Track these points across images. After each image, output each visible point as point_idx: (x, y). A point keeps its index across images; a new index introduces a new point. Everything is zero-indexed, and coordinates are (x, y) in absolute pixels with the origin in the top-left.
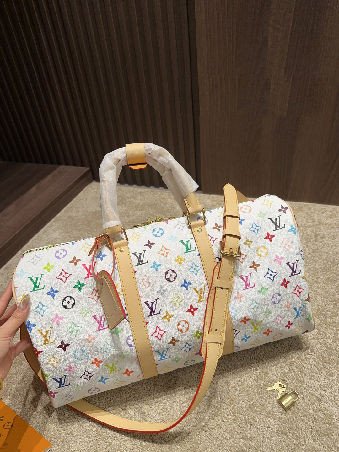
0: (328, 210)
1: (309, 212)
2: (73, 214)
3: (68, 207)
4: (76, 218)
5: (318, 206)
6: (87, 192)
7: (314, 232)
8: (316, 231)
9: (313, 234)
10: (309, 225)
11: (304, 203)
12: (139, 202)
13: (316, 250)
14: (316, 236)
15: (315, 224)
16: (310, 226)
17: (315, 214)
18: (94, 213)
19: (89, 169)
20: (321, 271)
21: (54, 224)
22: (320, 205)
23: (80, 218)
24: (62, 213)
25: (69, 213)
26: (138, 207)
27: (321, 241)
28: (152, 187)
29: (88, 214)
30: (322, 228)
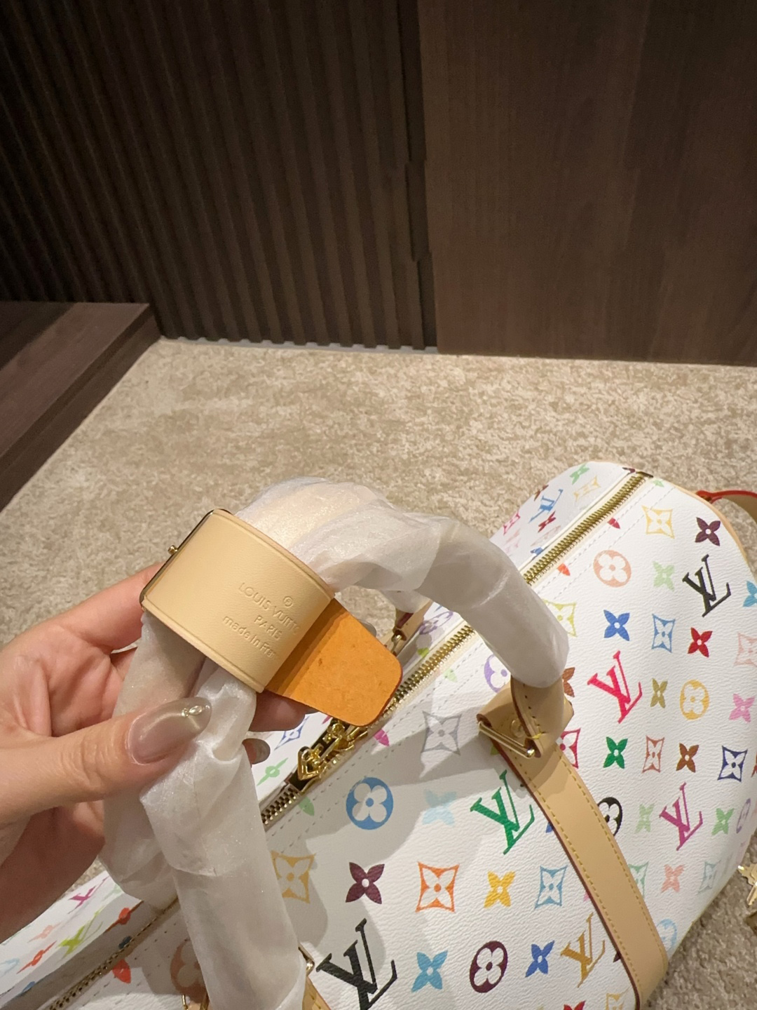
0: (749, 380)
1: (705, 387)
2: (118, 423)
3: (103, 407)
4: (125, 433)
5: (724, 371)
6: (148, 367)
7: (723, 434)
8: (728, 432)
9: (721, 441)
10: (709, 419)
11: (690, 366)
12: (282, 384)
13: (732, 479)
14: (729, 444)
15: (722, 415)
16: (710, 422)
17: (719, 392)
18: (171, 418)
19: (147, 309)
20: (752, 533)
21: (72, 451)
22: (728, 368)
23: (136, 433)
24: (91, 423)
25: (108, 423)
26: (280, 398)
27: (743, 455)
28: (309, 344)
29: (154, 422)
30: (741, 424)
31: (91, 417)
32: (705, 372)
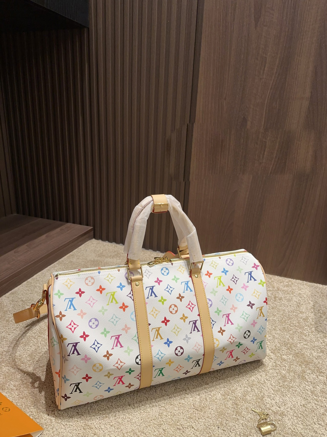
0: (285, 281)
1: (270, 281)
2: (74, 260)
3: (70, 255)
4: (76, 263)
5: (277, 278)
6: (88, 246)
7: (274, 294)
10: (270, 290)
13: (274, 307)
14: (275, 297)
15: (274, 289)
17: (274, 283)
18: (93, 261)
19: (92, 229)
20: (278, 322)
21: (57, 265)
23: (80, 264)
24: (65, 258)
25: (71, 259)
27: (279, 301)
29: (87, 261)
30: (280, 293)
31: (66, 257)
32: (271, 276)
